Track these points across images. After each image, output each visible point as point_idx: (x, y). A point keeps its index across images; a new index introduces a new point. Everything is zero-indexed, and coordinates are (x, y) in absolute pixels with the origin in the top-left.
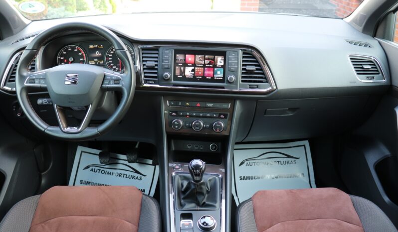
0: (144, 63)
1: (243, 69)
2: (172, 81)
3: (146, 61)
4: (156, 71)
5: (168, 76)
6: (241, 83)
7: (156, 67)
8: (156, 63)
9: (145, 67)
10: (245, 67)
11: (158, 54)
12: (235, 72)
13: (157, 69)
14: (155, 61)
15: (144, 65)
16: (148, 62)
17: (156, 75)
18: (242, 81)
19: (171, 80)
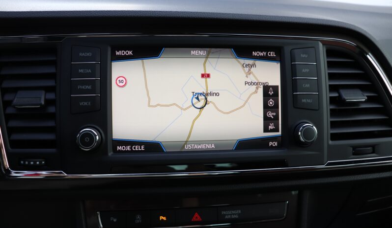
0: (8, 97)
1: (332, 100)
2: (110, 154)
3: (15, 90)
4: (51, 124)
5: (91, 136)
6: (330, 142)
7: (52, 109)
8: (51, 96)
9: (10, 110)
10: (336, 95)
11: (53, 63)
12: (313, 113)
13: (52, 116)
14: (48, 89)
15: (7, 104)
16: (20, 94)
17: (50, 137)
18: (334, 137)
19: (106, 153)
